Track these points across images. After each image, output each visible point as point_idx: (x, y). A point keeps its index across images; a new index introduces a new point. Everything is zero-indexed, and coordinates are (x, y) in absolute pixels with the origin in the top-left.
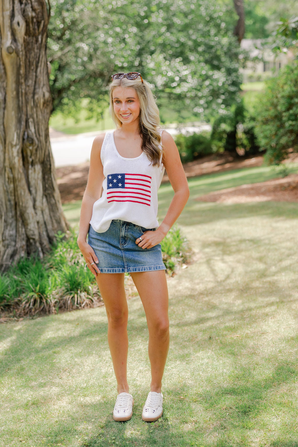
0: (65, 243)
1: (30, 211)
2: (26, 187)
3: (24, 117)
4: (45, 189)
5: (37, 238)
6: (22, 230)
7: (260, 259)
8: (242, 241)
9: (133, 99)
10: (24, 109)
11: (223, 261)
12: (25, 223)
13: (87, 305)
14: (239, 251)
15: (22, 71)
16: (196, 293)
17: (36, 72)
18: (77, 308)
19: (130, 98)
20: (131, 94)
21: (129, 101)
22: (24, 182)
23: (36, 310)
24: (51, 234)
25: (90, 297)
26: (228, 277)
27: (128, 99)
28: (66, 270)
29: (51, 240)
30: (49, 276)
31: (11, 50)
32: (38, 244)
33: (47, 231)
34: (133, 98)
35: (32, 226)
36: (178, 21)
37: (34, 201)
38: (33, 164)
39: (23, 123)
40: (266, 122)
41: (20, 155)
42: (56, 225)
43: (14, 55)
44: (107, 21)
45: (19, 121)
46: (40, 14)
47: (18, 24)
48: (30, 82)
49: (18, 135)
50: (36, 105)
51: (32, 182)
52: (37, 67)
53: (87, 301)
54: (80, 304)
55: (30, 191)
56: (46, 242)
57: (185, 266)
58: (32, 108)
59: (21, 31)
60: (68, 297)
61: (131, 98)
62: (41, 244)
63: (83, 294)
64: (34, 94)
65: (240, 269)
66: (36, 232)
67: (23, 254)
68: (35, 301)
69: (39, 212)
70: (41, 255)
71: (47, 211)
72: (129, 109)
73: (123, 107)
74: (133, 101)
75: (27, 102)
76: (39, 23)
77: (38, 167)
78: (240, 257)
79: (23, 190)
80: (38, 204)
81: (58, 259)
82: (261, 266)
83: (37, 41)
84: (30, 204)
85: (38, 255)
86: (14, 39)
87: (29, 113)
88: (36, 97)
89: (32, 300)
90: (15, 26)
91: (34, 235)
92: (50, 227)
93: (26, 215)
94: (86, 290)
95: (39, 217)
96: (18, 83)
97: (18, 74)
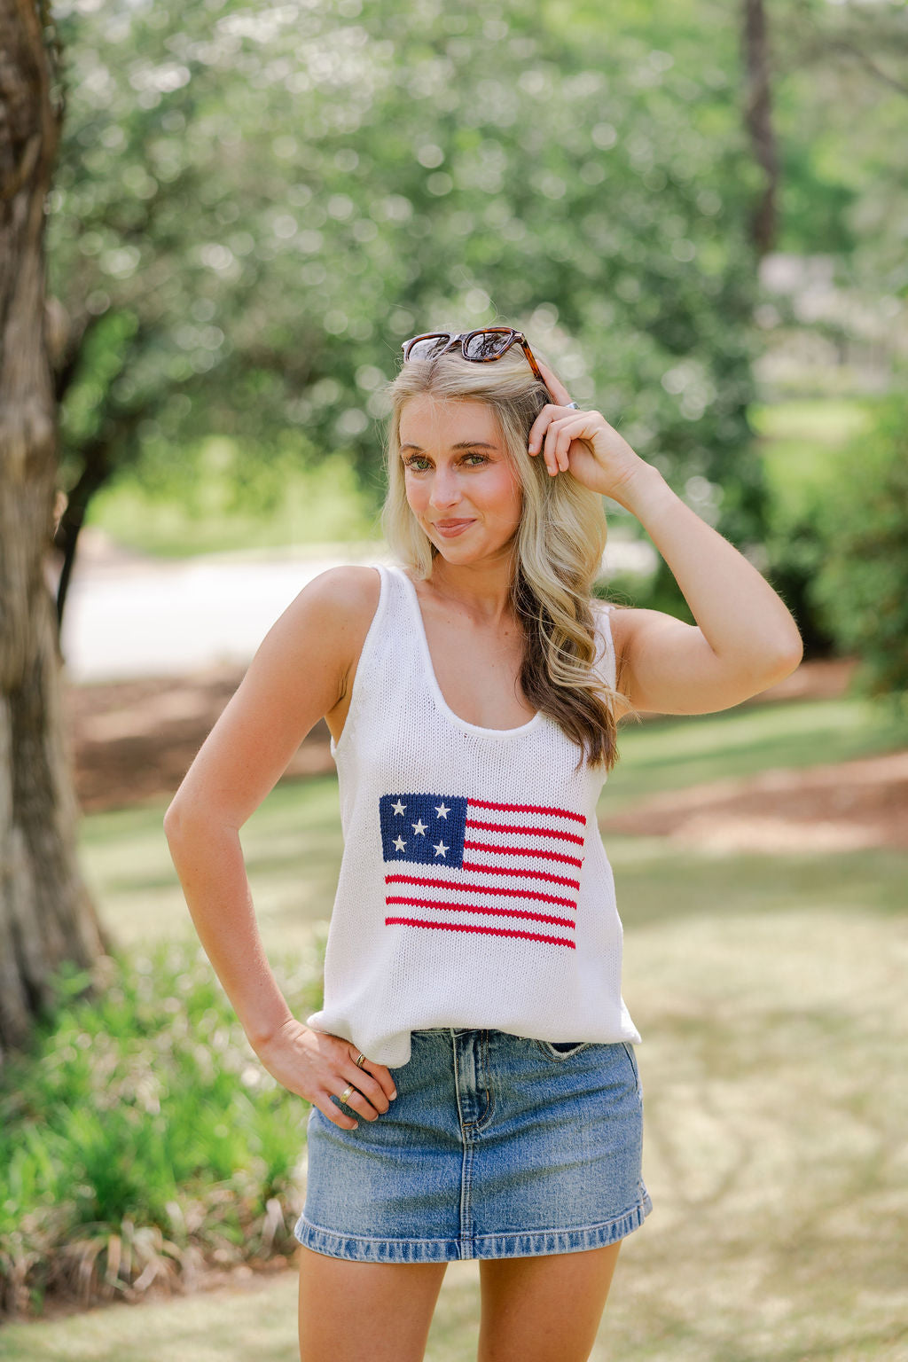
0: (86, 1012)
7: (856, 1106)
8: (779, 1018)
9: (481, 451)
11: (706, 1104)
13: (157, 1281)
14: (766, 1063)
18: (119, 1297)
19: (468, 445)
20: (475, 425)
21: (469, 457)
24: (39, 972)
25: (172, 1248)
26: (728, 1184)
27: (464, 451)
28: (83, 1130)
29: (34, 996)
30: (10, 1154)
33: (21, 960)
34: (486, 446)
36: (552, 185)
40: (864, 551)
42: (56, 938)
44: (303, 176)
53: (159, 1267)
54: (129, 1277)
60: (83, 1247)
61: (476, 445)
63: (145, 1238)
65: (777, 1149)
72: (466, 496)
73: (442, 486)
74: (485, 459)
78: (773, 1089)
81: (55, 1079)
82: (859, 1139)
92: (32, 945)
94: (158, 1220)
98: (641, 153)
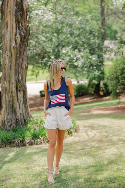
0: (30, 122)
1: (18, 109)
2: (17, 100)
3: (18, 73)
4: (24, 101)
5: (20, 119)
6: (14, 116)
7: (106, 132)
10: (18, 70)
11: (91, 132)
12: (15, 114)
13: (40, 144)
14: (97, 129)
15: (18, 56)
16: (81, 141)
17: (23, 56)
18: (36, 145)
22: (16, 98)
23: (21, 145)
25: (41, 141)
26: (93, 137)
28: (32, 131)
29: (25, 121)
30: (25, 133)
31: (15, 48)
32: (20, 122)
33: (24, 117)
35: (18, 115)
37: (20, 105)
38: (20, 91)
39: (17, 75)
40: (112, 79)
41: (15, 87)
42: (27, 115)
43: (15, 49)
45: (16, 74)
46: (26, 34)
47: (18, 38)
48: (21, 60)
49: (15, 80)
50: (22, 69)
51: (19, 98)
52: (23, 54)
53: (40, 142)
54: (37, 143)
55: (18, 101)
56: (23, 121)
57: (76, 133)
58: (21, 70)
59: (19, 40)
60: (33, 140)
62: (21, 122)
63: (38, 140)
64: (22, 64)
65: (98, 134)
66: (20, 117)
67: (14, 125)
68: (21, 141)
69: (21, 110)
70: (21, 126)
71: (24, 109)
75: (19, 67)
76: (25, 38)
77: (22, 92)
78: (99, 131)
79: (15, 101)
80: (21, 106)
81: (28, 127)
82: (106, 134)
83: (24, 44)
84: (18, 106)
85: (20, 126)
86: (16, 44)
87: (20, 71)
88: (22, 65)
89: (20, 141)
90: (17, 38)
91: (19, 118)
92: (25, 116)
93: (16, 110)
94: (40, 139)
95: (21, 112)
96: (16, 60)
97: (17, 56)
98: (88, 28)
